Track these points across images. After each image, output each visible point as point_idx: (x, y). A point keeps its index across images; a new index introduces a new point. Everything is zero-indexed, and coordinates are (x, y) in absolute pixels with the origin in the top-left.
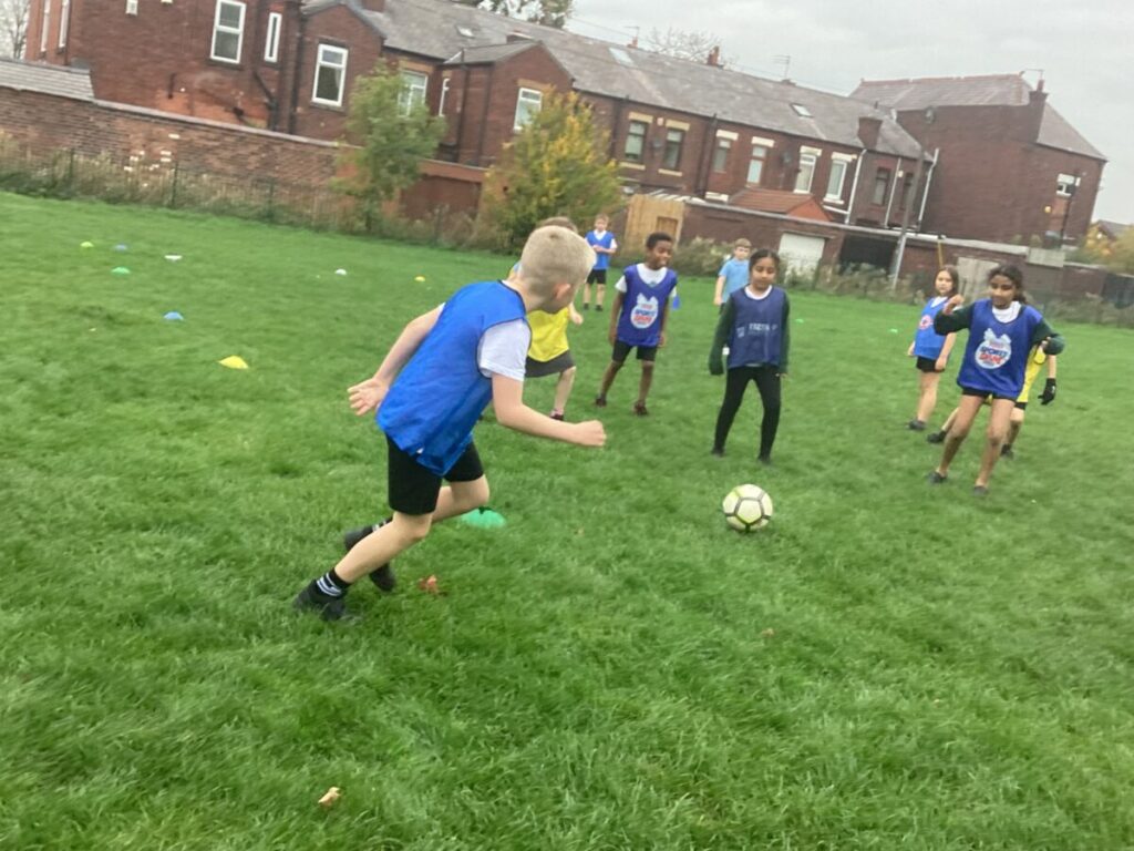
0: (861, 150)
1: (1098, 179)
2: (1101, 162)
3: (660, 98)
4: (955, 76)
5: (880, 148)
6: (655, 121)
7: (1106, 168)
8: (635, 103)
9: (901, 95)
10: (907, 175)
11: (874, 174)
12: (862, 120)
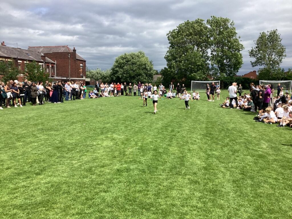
0: (44, 62)
1: (85, 64)
2: (85, 61)
3: (4, 55)
4: (52, 46)
5: (46, 61)
6: (5, 60)
8: (1, 56)
9: (41, 50)
10: (52, 66)
11: (46, 66)
12: (42, 56)
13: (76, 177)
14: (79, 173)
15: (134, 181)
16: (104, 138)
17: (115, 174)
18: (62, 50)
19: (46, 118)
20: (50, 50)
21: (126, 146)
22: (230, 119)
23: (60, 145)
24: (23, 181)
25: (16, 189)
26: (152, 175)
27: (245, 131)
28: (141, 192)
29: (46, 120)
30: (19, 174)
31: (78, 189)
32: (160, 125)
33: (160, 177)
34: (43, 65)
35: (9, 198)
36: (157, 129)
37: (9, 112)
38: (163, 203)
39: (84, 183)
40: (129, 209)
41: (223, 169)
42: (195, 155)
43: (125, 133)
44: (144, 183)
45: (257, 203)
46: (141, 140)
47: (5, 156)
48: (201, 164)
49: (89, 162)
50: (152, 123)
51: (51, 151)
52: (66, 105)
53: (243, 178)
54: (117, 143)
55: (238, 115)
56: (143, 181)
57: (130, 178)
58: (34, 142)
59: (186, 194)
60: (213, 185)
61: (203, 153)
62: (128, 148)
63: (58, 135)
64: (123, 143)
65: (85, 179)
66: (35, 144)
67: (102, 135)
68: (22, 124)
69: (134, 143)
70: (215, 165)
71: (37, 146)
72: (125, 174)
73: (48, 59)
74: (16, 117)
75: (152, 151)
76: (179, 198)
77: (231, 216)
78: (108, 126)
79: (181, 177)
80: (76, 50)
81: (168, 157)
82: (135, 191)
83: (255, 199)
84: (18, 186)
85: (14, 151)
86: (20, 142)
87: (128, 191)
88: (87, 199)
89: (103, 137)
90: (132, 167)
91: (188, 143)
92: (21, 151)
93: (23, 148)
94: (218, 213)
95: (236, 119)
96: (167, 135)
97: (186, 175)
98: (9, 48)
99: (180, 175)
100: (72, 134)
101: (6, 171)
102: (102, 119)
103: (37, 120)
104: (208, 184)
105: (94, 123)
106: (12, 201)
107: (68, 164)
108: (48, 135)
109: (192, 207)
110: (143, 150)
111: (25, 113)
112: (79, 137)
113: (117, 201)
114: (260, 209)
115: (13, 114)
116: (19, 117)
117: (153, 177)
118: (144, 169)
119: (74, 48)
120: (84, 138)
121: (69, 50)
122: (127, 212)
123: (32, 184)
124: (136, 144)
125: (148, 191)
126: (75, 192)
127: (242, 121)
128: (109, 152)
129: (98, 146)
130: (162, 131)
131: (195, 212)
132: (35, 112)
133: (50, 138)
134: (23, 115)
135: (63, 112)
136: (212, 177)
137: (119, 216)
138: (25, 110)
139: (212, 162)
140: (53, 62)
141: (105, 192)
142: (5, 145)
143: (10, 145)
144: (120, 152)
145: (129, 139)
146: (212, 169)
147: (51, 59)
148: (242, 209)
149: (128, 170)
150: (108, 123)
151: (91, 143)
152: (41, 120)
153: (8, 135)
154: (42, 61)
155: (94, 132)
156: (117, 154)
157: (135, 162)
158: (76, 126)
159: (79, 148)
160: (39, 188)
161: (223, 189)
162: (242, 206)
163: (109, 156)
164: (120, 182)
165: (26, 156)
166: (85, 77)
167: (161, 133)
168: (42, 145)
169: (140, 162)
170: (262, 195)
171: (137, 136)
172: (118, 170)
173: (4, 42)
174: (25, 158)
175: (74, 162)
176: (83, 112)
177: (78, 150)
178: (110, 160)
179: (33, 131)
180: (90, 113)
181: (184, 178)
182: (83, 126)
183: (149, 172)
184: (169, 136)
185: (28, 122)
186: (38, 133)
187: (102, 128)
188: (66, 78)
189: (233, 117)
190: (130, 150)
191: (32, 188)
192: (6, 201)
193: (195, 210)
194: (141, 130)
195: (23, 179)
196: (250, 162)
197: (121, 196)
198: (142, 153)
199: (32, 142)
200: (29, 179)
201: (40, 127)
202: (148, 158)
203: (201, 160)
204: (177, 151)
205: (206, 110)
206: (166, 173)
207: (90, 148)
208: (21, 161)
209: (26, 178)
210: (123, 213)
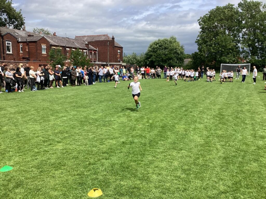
1: (122, 51)
2: (122, 48)
3: (55, 43)
4: (95, 35)
5: (89, 49)
6: (56, 48)
7: (123, 48)
8: (53, 45)
9: (85, 39)
10: (94, 53)
11: (90, 53)
12: (86, 44)
13: (88, 146)
14: (91, 143)
15: (134, 152)
16: (122, 116)
17: (119, 146)
18: (103, 39)
19: (80, 97)
20: (93, 39)
21: (138, 123)
22: (249, 101)
23: (83, 120)
24: (46, 147)
25: (38, 153)
26: (151, 148)
27: (259, 113)
28: (136, 161)
29: (80, 99)
30: (44, 142)
31: (85, 156)
32: (176, 105)
33: (158, 150)
34: (86, 52)
35: (31, 159)
36: (172, 109)
37: (53, 92)
38: (150, 172)
39: (92, 151)
40: (120, 174)
41: (219, 147)
42: (197, 133)
43: (142, 112)
44: (141, 155)
45: (238, 178)
46: (153, 118)
47: (39, 127)
48: (200, 141)
49: (102, 134)
50: (169, 103)
51: (75, 125)
52: (100, 86)
53: (235, 156)
54: (131, 120)
55: (259, 97)
56: (141, 153)
57: (131, 149)
58: (64, 116)
59: (175, 166)
60: (203, 160)
61: (206, 132)
62: (139, 124)
63: (86, 111)
64: (136, 120)
65: (94, 148)
66: (65, 119)
67: (121, 113)
68: (60, 102)
69: (146, 120)
70: (213, 143)
71: (66, 120)
72: (128, 146)
73: (91, 47)
74: (57, 96)
75: (159, 128)
76: (167, 169)
77: (207, 187)
78: (129, 105)
79: (176, 151)
80: (114, 38)
81: (171, 134)
82: (131, 161)
83: (238, 175)
84: (40, 150)
85: (47, 123)
86: (53, 117)
87: (125, 160)
88: (89, 164)
89: (121, 114)
90: (136, 141)
91: (196, 122)
92: (52, 123)
93: (54, 121)
94: (197, 184)
95: (255, 101)
96: (179, 114)
97: (181, 150)
98: (59, 38)
99: (176, 150)
100: (97, 111)
101: (36, 138)
102: (126, 99)
103: (73, 99)
104: (199, 159)
105: (118, 102)
106: (32, 162)
107: (85, 135)
108: (78, 111)
109: (175, 177)
110: (151, 126)
111: (65, 93)
112: (101, 114)
113: (113, 167)
114: (239, 183)
115: (55, 93)
116: (59, 96)
117: (151, 150)
118: (146, 143)
119: (113, 36)
120: (105, 114)
121: (109, 38)
122: (118, 176)
123: (52, 149)
124: (148, 122)
125: (142, 161)
126: (83, 158)
127: (261, 103)
128: (122, 127)
129: (115, 122)
130: (176, 111)
131: (176, 182)
132: (74, 92)
133: (78, 113)
134: (63, 94)
135: (97, 92)
136: (206, 153)
137: (110, 179)
138: (67, 90)
139: (211, 140)
140: (95, 49)
141: (106, 159)
142: (41, 119)
143: (45, 119)
144: (131, 128)
145: (143, 117)
146: (208, 147)
147: (94, 47)
148: (221, 183)
149: (131, 143)
150: (130, 103)
151: (110, 119)
152: (76, 99)
153: (46, 110)
154: (86, 48)
155: (115, 110)
156: (128, 129)
157: (141, 136)
158: (102, 104)
159: (98, 123)
160: (56, 153)
161: (211, 165)
162: (222, 179)
163: (120, 130)
164: (121, 152)
165: (55, 128)
166: (122, 62)
167: (174, 112)
168: (70, 119)
169: (145, 137)
170: (247, 172)
171: (151, 115)
172: (123, 143)
173: (55, 33)
174: (53, 129)
175: (90, 134)
176: (112, 93)
177: (97, 125)
178: (120, 134)
179: (66, 108)
180: (118, 94)
181: (179, 153)
182: (108, 105)
183: (149, 145)
184: (180, 116)
185: (65, 101)
186: (70, 109)
187: (123, 106)
188: (105, 63)
189: (253, 100)
190: (140, 126)
191: (51, 152)
192: (28, 161)
193: (177, 180)
194: (157, 109)
195: (46, 145)
196: (249, 142)
197: (118, 163)
198: (150, 129)
199: (63, 117)
200: (51, 146)
201: (74, 104)
202: (153, 134)
203: (202, 138)
204: (182, 129)
205: (228, 92)
206: (164, 147)
207: (107, 123)
208: (49, 131)
209: (49, 145)
210: (113, 177)
